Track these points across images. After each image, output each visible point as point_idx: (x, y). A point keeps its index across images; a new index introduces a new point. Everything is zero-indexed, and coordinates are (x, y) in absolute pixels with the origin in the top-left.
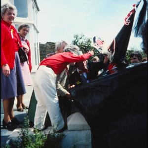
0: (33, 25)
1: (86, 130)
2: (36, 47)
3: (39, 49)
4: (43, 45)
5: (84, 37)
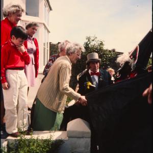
0: (44, 24)
1: (86, 138)
2: (46, 47)
3: (49, 49)
4: (55, 45)
5: (97, 39)
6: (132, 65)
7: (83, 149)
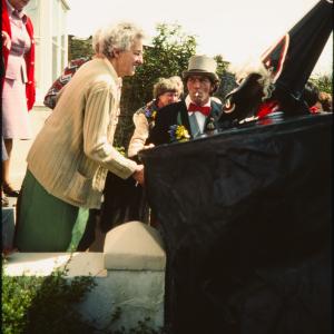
1: (153, 271)
2: (59, 44)
4: (82, 42)
5: (182, 31)
6: (267, 84)
7: (146, 298)
